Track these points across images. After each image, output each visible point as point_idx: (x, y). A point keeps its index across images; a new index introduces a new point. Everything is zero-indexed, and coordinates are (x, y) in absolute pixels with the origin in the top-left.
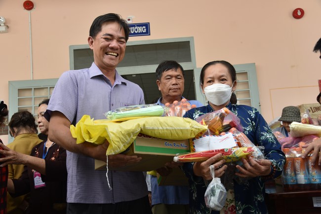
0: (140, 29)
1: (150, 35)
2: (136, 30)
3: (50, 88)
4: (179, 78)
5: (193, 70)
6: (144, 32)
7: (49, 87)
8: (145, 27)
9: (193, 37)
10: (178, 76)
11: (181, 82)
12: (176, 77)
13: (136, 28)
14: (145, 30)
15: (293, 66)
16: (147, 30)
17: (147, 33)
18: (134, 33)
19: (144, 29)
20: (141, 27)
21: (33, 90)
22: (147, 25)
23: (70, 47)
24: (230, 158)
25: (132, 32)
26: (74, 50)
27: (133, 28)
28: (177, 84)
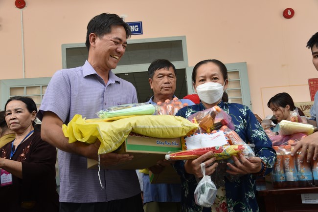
0: (133, 28)
1: (142, 34)
4: (171, 77)
5: (185, 69)
6: (136, 30)
7: (41, 86)
8: (137, 26)
10: (170, 74)
11: (173, 81)
12: (168, 76)
14: (138, 29)
15: (283, 66)
17: (140, 32)
19: (136, 28)
20: (133, 26)
21: (25, 88)
22: (139, 24)
23: (63, 45)
24: (221, 156)
26: (67, 49)
28: (169, 83)
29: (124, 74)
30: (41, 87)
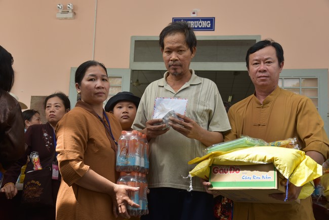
0: (205, 24)
1: (214, 30)
2: (200, 24)
6: (208, 26)
8: (209, 22)
9: (259, 37)
13: (200, 22)
14: (210, 25)
16: (211, 26)
17: (212, 28)
18: (198, 27)
19: (208, 23)
20: (206, 22)
22: (212, 20)
23: (132, 37)
25: (196, 27)
27: (197, 22)
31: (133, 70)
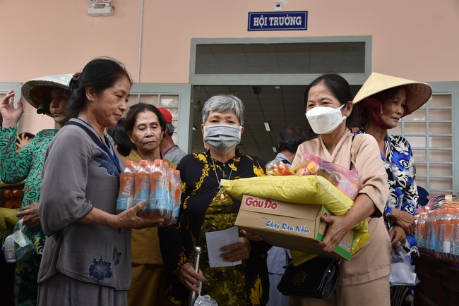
0: (293, 21)
1: (306, 29)
2: (287, 21)
3: (161, 95)
6: (298, 24)
7: (159, 94)
8: (300, 18)
9: (370, 37)
13: (287, 18)
14: (300, 21)
16: (303, 23)
17: (303, 26)
18: (284, 25)
19: (298, 20)
20: (295, 18)
22: (303, 15)
23: (193, 40)
25: (281, 24)
26: (197, 45)
27: (283, 18)
29: (274, 86)
30: (159, 96)
31: (194, 86)
